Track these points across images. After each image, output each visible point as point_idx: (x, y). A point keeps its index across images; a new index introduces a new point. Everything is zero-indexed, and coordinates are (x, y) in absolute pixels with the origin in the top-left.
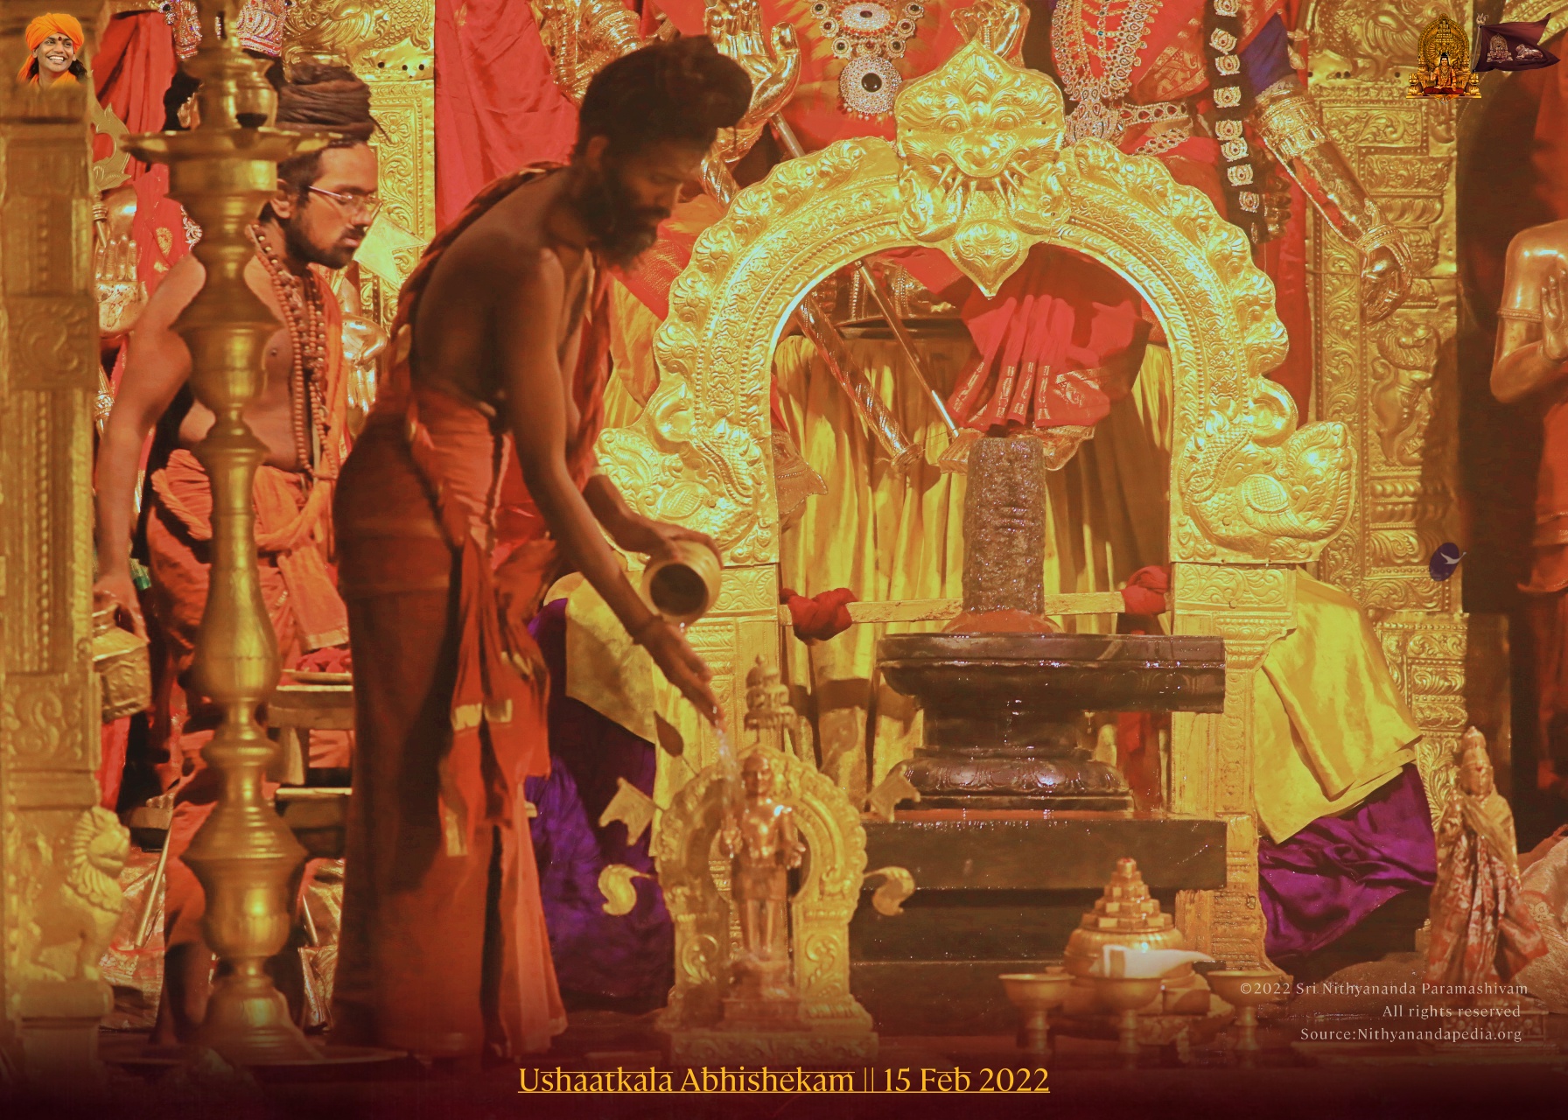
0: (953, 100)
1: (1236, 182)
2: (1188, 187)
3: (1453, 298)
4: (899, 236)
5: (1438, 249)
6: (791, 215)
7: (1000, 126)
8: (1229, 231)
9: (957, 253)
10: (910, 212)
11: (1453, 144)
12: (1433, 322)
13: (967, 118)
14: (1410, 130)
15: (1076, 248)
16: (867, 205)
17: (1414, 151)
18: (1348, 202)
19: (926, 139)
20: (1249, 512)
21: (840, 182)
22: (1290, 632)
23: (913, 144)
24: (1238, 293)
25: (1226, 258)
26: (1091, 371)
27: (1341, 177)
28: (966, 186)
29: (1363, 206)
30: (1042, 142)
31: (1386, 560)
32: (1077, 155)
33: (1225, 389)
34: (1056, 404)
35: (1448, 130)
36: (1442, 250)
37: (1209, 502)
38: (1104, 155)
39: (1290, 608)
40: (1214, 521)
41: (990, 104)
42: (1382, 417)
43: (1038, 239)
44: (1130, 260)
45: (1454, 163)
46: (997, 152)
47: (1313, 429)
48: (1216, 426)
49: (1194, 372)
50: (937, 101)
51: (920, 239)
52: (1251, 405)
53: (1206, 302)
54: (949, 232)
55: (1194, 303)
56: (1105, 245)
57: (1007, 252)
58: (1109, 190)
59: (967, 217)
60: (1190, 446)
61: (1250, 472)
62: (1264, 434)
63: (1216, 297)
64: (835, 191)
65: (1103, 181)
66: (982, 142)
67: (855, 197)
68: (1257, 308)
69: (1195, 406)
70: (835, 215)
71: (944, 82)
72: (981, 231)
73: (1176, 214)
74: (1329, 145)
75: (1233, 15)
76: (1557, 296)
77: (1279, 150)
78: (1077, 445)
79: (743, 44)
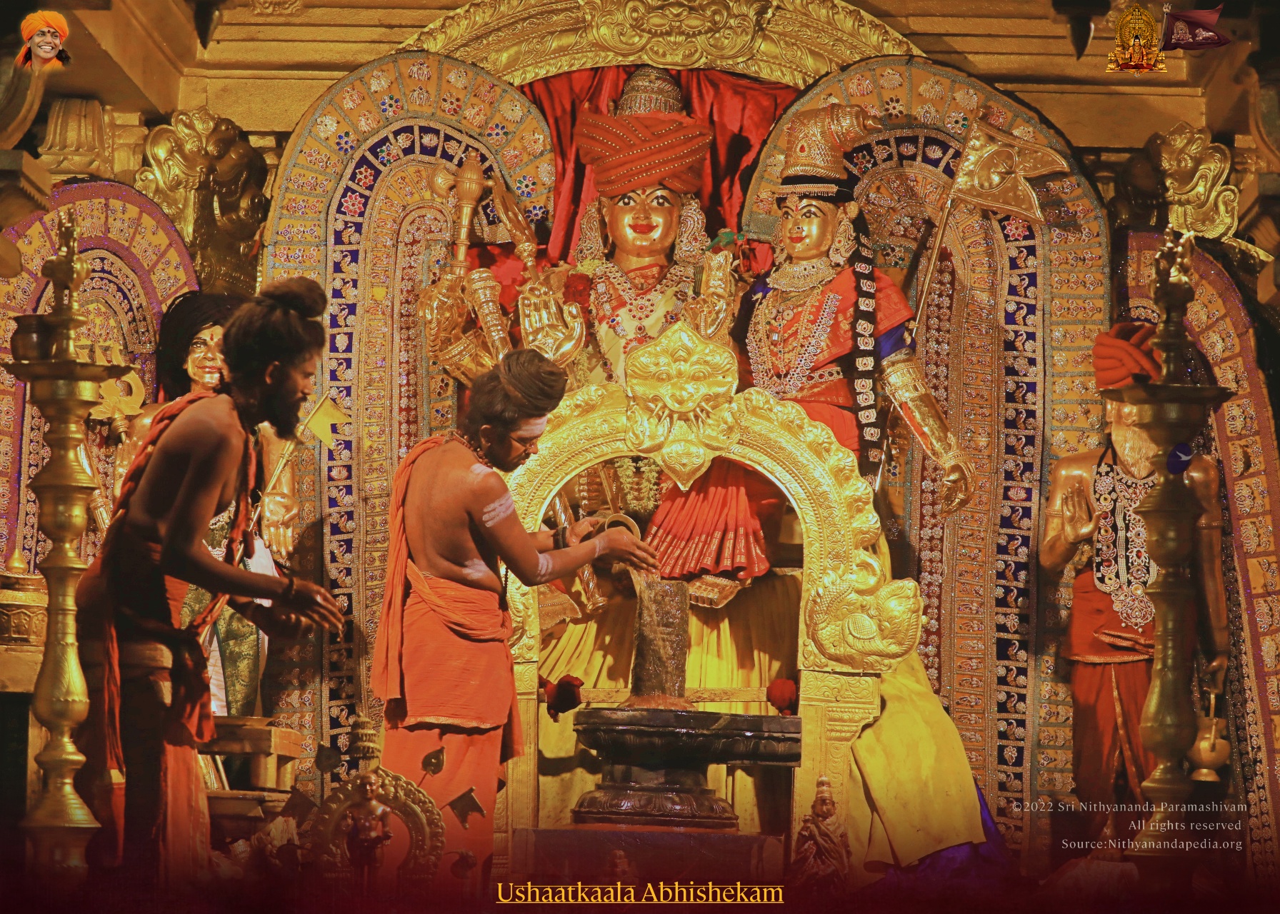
1: (864, 421)
2: (818, 422)
4: (626, 448)
6: (555, 433)
9: (664, 461)
10: (634, 434)
13: (673, 372)
16: (606, 428)
18: (937, 434)
19: (646, 385)
20: (850, 639)
21: (588, 412)
23: (637, 388)
24: (850, 493)
25: (841, 470)
27: (934, 418)
28: (671, 417)
29: (946, 437)
30: (721, 390)
32: (745, 399)
33: (837, 556)
37: (824, 631)
38: (762, 399)
40: (826, 643)
41: (689, 364)
44: (778, 469)
46: (692, 396)
47: (897, 585)
48: (830, 580)
49: (817, 545)
50: (654, 360)
51: (640, 451)
52: (854, 567)
53: (826, 499)
54: (658, 447)
55: (819, 499)
56: (761, 459)
57: (697, 461)
58: (765, 423)
59: (671, 438)
60: (814, 594)
61: (851, 612)
62: (862, 587)
63: (833, 496)
64: (584, 418)
65: (761, 417)
66: (682, 389)
67: (598, 421)
68: (861, 503)
69: (818, 567)
70: (584, 433)
71: (659, 348)
72: (680, 447)
73: (809, 440)
74: (927, 395)
75: (871, 310)
76: (1072, 500)
77: (894, 397)
78: (736, 591)
79: (545, 317)
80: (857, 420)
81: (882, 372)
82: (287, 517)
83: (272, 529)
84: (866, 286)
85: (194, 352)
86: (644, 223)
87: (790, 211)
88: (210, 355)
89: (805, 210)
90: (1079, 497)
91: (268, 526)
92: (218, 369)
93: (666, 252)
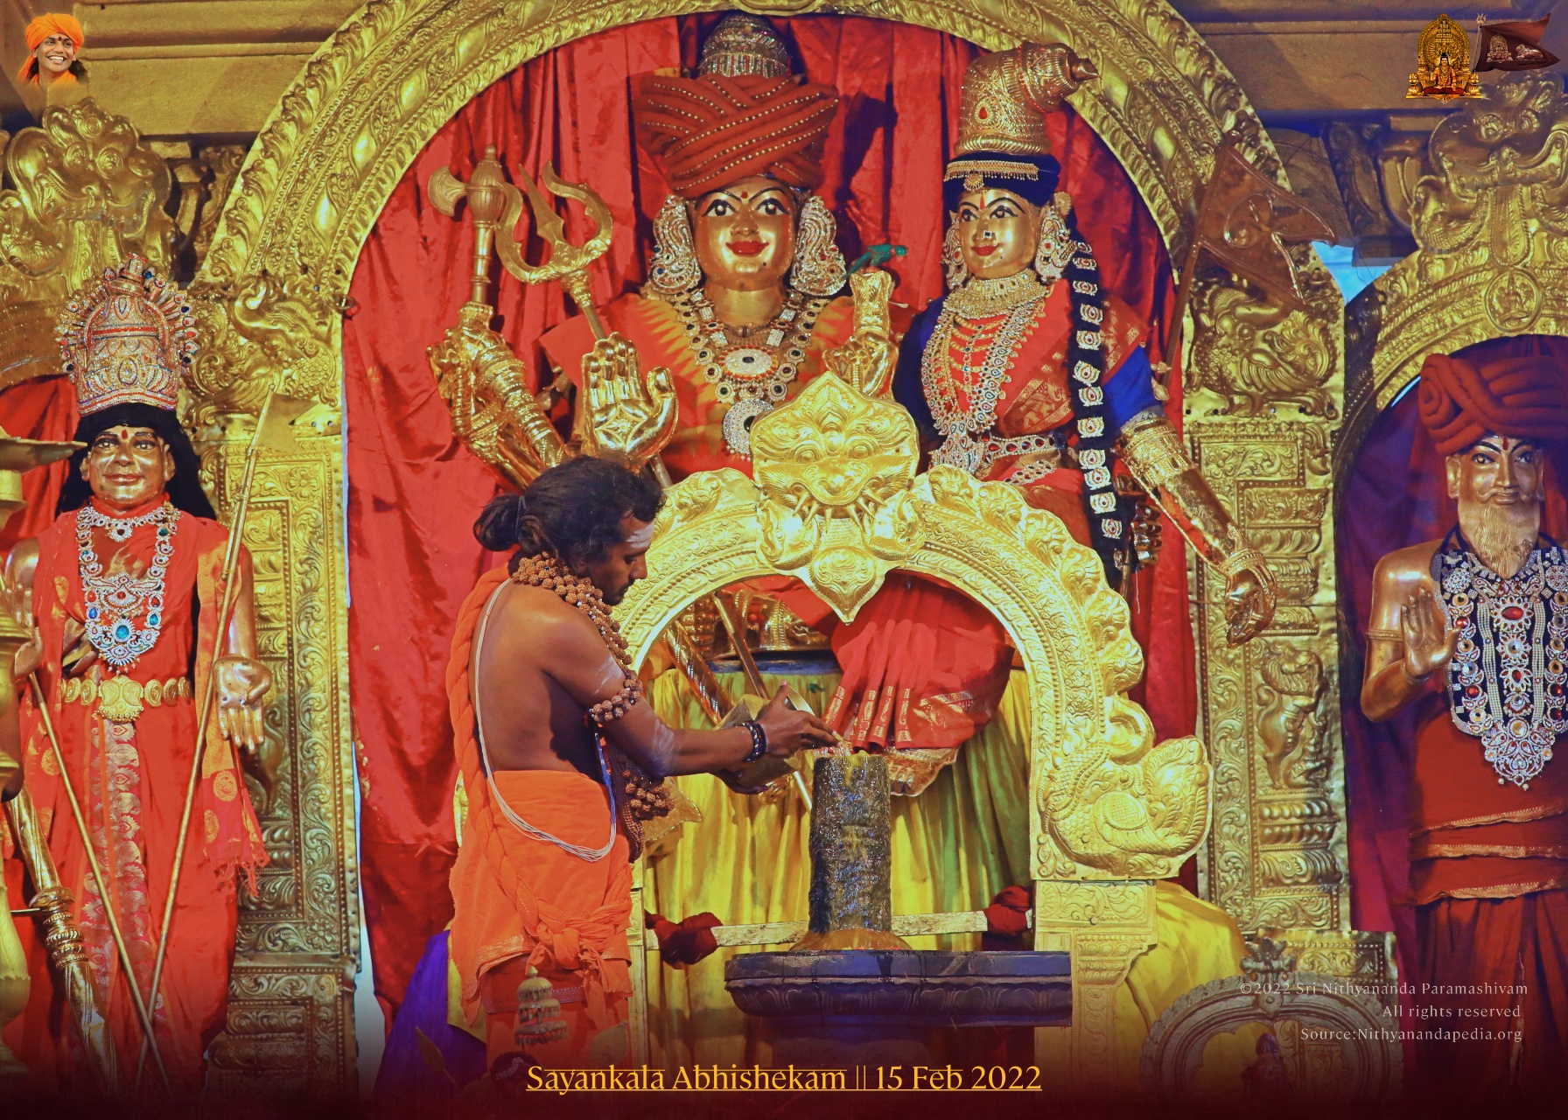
0: (807, 430)
1: (1099, 509)
2: (1040, 511)
3: (1334, 625)
4: (757, 566)
5: (1317, 577)
7: (854, 455)
8: (1082, 553)
9: (814, 580)
10: (767, 541)
11: (1329, 476)
12: (1315, 648)
14: (1287, 463)
15: (932, 573)
16: (726, 536)
17: (1291, 483)
18: (1212, 527)
19: (782, 468)
20: (1107, 832)
21: (697, 514)
22: (1152, 947)
23: (770, 474)
24: (1094, 613)
25: (1080, 580)
26: (954, 695)
27: (1204, 502)
29: (1226, 530)
30: (896, 470)
31: (1276, 881)
34: (915, 725)
35: (1324, 463)
36: (1322, 579)
37: (1067, 821)
38: (958, 481)
39: (1150, 924)
41: (843, 434)
42: (1268, 742)
43: (893, 565)
44: (985, 582)
45: (1331, 495)
47: (1172, 746)
48: (1073, 745)
49: (1051, 693)
50: (792, 432)
51: (778, 567)
52: (1107, 722)
54: (805, 560)
55: (1046, 625)
56: (960, 570)
58: (962, 515)
59: (822, 548)
60: (1049, 766)
61: (1106, 790)
62: (1120, 752)
63: (1070, 619)
64: (693, 524)
65: (956, 507)
66: (836, 471)
67: (713, 526)
68: (1111, 628)
69: (1052, 726)
70: (694, 546)
71: (798, 413)
72: (838, 557)
73: (1030, 537)
74: (1191, 471)
75: (1095, 348)
76: (1417, 613)
77: (1143, 478)
78: (937, 770)
79: (621, 389)
80: (1088, 509)
81: (1124, 443)
82: (253, 693)
83: (232, 712)
84: (1088, 314)
85: (99, 454)
86: (749, 239)
87: (973, 211)
88: (124, 458)
89: (994, 207)
90: (1425, 608)
91: (226, 708)
92: (137, 478)
93: (781, 282)
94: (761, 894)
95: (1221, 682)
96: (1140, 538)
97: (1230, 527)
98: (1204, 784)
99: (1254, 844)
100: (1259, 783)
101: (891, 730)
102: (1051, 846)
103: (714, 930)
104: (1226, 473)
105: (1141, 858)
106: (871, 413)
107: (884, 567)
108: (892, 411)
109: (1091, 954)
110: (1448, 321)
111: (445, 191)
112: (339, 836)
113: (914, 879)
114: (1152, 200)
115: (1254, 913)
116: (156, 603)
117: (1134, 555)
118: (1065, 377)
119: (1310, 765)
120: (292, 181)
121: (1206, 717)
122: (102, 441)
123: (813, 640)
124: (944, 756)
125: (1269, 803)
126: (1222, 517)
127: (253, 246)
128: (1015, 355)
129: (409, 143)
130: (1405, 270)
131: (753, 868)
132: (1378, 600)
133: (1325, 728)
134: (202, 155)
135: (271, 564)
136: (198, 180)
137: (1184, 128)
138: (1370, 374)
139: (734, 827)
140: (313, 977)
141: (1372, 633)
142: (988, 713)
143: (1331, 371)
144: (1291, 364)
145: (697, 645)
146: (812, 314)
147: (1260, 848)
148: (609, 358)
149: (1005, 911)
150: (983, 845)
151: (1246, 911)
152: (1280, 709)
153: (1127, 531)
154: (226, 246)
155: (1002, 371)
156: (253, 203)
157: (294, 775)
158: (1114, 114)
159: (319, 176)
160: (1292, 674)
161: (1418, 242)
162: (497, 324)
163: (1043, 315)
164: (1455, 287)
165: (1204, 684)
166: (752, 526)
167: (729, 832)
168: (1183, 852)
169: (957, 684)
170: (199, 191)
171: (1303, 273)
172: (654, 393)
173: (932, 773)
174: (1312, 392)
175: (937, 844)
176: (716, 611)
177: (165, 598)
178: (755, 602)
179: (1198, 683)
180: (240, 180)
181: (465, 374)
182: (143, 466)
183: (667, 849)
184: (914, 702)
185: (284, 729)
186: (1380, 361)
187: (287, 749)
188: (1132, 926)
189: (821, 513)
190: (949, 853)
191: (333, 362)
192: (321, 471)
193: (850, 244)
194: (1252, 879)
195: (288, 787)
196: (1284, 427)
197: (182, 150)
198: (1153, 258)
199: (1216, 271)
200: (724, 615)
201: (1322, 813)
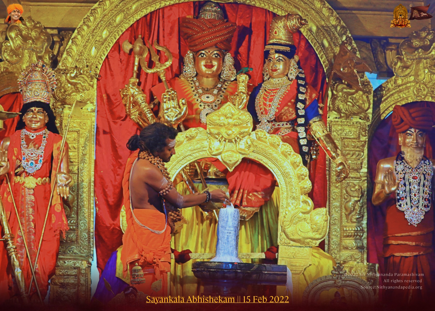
0: (222, 118)
1: (302, 144)
2: (285, 143)
3: (366, 178)
7: (235, 125)
8: (296, 155)
9: (222, 159)
10: (210, 148)
11: (367, 137)
12: (360, 185)
13: (226, 123)
14: (355, 133)
15: (255, 159)
16: (199, 146)
17: (356, 139)
18: (333, 150)
19: (215, 128)
20: (299, 233)
21: (191, 139)
22: (310, 265)
23: (211, 129)
24: (299, 172)
25: (295, 163)
26: (259, 193)
27: (331, 143)
29: (337, 151)
30: (246, 130)
31: (346, 248)
32: (256, 134)
33: (294, 198)
34: (248, 200)
35: (365, 133)
36: (363, 165)
37: (288, 229)
38: (263, 134)
39: (310, 258)
40: (289, 234)
41: (232, 120)
42: (346, 209)
43: (244, 156)
44: (269, 162)
45: (367, 142)
46: (234, 132)
47: (319, 210)
48: (291, 208)
49: (286, 193)
50: (218, 118)
51: (212, 155)
52: (301, 202)
53: (289, 175)
54: (220, 154)
55: (285, 175)
56: (262, 158)
57: (236, 160)
58: (264, 143)
59: (225, 150)
60: (284, 214)
61: (299, 221)
62: (304, 211)
63: (292, 173)
64: (190, 142)
65: (262, 141)
67: (195, 143)
68: (303, 176)
69: (286, 203)
70: (190, 148)
71: (220, 113)
72: (229, 153)
73: (282, 150)
74: (328, 134)
75: (303, 99)
76: (388, 177)
77: (315, 135)
78: (254, 213)
79: (172, 104)
80: (299, 143)
81: (310, 125)
82: (67, 182)
83: (61, 187)
84: (302, 89)
85: (27, 115)
86: (210, 64)
87: (272, 59)
88: (35, 116)
89: (278, 59)
90: (391, 175)
91: (59, 186)
92: (38, 122)
93: (218, 76)
94: (204, 245)
95: (334, 192)
96: (313, 152)
97: (338, 150)
98: (327, 221)
99: (341, 238)
100: (343, 221)
101: (241, 202)
102: (284, 235)
103: (190, 254)
104: (338, 135)
105: (308, 240)
106: (240, 114)
107: (242, 157)
108: (246, 114)
109: (293, 266)
110: (402, 96)
111: (127, 47)
112: (89, 224)
113: (246, 243)
114: (322, 58)
115: (340, 257)
116: (41, 156)
117: (311, 156)
118: (294, 106)
119: (358, 217)
120: (85, 42)
121: (329, 202)
122: (29, 111)
123: (222, 175)
124: (255, 210)
125: (346, 226)
126: (336, 147)
127: (73, 59)
128: (281, 100)
129: (118, 33)
130: (390, 81)
131: (202, 237)
132: (378, 172)
133: (362, 207)
134: (61, 33)
135: (74, 147)
136: (59, 40)
137: (331, 39)
138: (380, 109)
139: (197, 226)
140: (80, 262)
141: (376, 181)
142: (269, 198)
143: (369, 108)
144: (358, 106)
145: (189, 175)
146: (226, 85)
147: (343, 239)
148: (169, 95)
149: (270, 253)
150: (265, 234)
151: (338, 256)
152: (350, 201)
153: (309, 150)
154: (66, 59)
155: (277, 104)
156: (74, 47)
157: (78, 205)
158: (312, 34)
159: (92, 41)
160: (354, 191)
161: (395, 74)
162: (139, 84)
163: (289, 89)
164: (404, 87)
165: (329, 193)
166: (206, 143)
167: (195, 227)
168: (320, 239)
169: (260, 190)
170: (60, 43)
171: (362, 81)
172: (181, 105)
173: (252, 214)
174: (363, 114)
175: (253, 233)
176: (195, 166)
177: (44, 155)
178: (206, 164)
179: (328, 192)
180: (71, 41)
181: (130, 97)
182: (40, 118)
183: (178, 231)
184: (248, 194)
185: (75, 193)
186: (383, 106)
187: (76, 198)
188: (305, 259)
189: (225, 141)
190: (256, 236)
191: (94, 92)
192: (89, 122)
193: (238, 67)
194: (340, 247)
195: (76, 209)
196: (355, 123)
197: (55, 32)
198: (321, 75)
199: (338, 79)
200: (197, 167)
201: (360, 230)
